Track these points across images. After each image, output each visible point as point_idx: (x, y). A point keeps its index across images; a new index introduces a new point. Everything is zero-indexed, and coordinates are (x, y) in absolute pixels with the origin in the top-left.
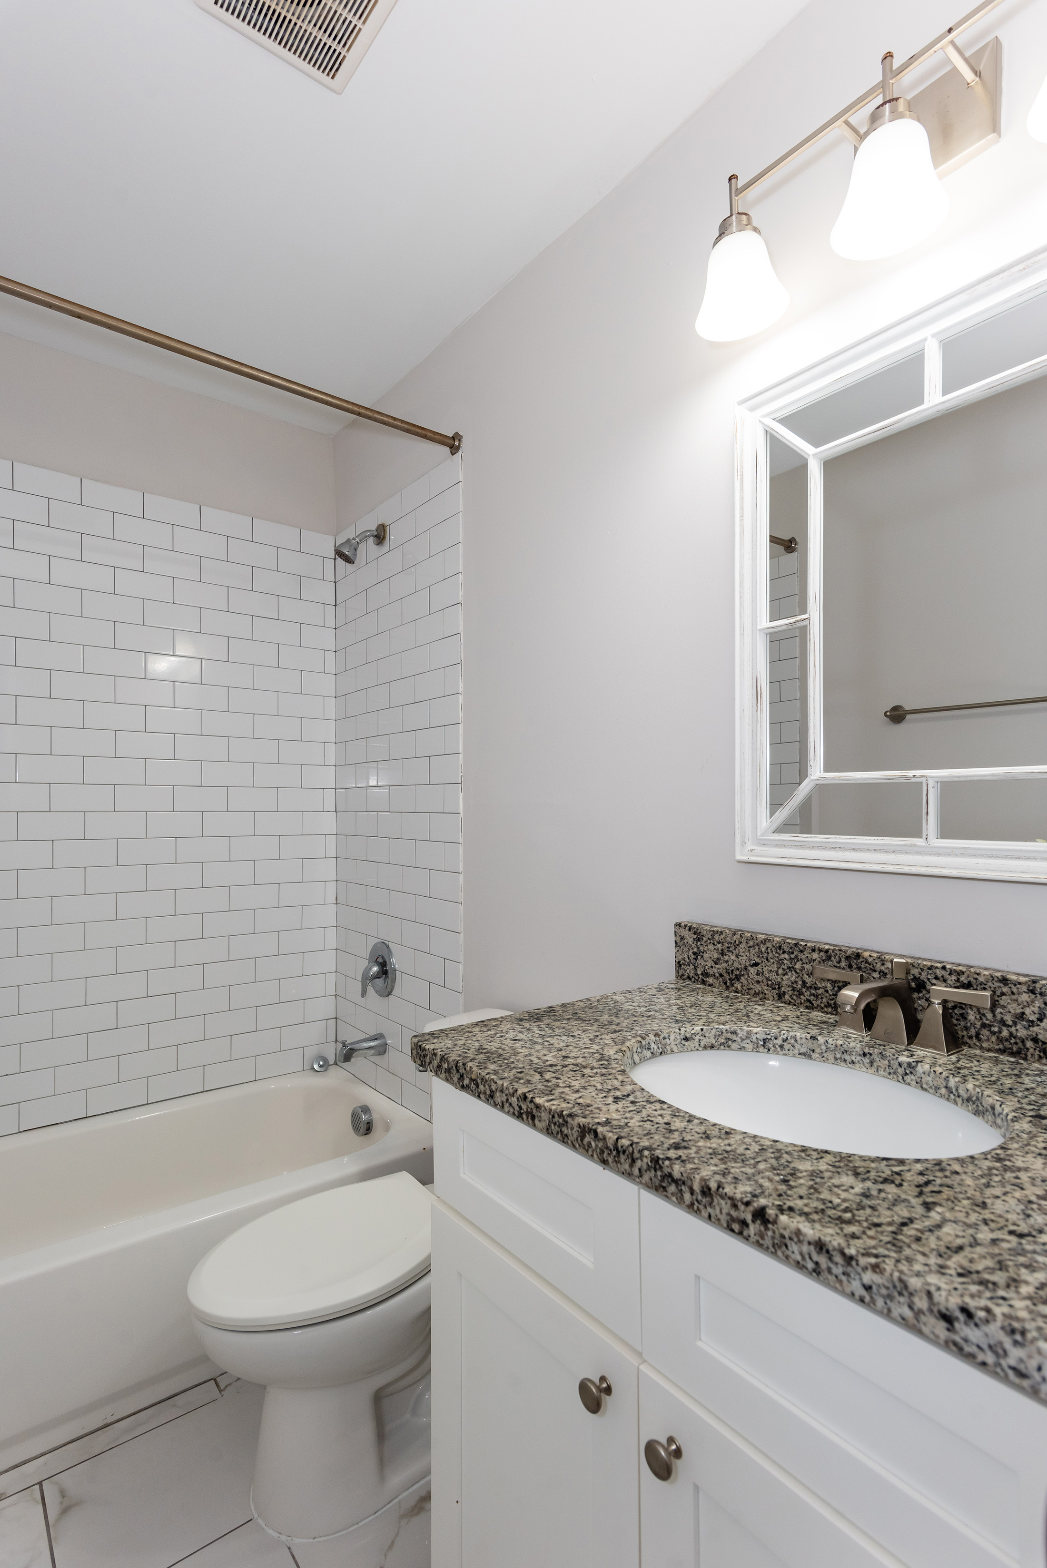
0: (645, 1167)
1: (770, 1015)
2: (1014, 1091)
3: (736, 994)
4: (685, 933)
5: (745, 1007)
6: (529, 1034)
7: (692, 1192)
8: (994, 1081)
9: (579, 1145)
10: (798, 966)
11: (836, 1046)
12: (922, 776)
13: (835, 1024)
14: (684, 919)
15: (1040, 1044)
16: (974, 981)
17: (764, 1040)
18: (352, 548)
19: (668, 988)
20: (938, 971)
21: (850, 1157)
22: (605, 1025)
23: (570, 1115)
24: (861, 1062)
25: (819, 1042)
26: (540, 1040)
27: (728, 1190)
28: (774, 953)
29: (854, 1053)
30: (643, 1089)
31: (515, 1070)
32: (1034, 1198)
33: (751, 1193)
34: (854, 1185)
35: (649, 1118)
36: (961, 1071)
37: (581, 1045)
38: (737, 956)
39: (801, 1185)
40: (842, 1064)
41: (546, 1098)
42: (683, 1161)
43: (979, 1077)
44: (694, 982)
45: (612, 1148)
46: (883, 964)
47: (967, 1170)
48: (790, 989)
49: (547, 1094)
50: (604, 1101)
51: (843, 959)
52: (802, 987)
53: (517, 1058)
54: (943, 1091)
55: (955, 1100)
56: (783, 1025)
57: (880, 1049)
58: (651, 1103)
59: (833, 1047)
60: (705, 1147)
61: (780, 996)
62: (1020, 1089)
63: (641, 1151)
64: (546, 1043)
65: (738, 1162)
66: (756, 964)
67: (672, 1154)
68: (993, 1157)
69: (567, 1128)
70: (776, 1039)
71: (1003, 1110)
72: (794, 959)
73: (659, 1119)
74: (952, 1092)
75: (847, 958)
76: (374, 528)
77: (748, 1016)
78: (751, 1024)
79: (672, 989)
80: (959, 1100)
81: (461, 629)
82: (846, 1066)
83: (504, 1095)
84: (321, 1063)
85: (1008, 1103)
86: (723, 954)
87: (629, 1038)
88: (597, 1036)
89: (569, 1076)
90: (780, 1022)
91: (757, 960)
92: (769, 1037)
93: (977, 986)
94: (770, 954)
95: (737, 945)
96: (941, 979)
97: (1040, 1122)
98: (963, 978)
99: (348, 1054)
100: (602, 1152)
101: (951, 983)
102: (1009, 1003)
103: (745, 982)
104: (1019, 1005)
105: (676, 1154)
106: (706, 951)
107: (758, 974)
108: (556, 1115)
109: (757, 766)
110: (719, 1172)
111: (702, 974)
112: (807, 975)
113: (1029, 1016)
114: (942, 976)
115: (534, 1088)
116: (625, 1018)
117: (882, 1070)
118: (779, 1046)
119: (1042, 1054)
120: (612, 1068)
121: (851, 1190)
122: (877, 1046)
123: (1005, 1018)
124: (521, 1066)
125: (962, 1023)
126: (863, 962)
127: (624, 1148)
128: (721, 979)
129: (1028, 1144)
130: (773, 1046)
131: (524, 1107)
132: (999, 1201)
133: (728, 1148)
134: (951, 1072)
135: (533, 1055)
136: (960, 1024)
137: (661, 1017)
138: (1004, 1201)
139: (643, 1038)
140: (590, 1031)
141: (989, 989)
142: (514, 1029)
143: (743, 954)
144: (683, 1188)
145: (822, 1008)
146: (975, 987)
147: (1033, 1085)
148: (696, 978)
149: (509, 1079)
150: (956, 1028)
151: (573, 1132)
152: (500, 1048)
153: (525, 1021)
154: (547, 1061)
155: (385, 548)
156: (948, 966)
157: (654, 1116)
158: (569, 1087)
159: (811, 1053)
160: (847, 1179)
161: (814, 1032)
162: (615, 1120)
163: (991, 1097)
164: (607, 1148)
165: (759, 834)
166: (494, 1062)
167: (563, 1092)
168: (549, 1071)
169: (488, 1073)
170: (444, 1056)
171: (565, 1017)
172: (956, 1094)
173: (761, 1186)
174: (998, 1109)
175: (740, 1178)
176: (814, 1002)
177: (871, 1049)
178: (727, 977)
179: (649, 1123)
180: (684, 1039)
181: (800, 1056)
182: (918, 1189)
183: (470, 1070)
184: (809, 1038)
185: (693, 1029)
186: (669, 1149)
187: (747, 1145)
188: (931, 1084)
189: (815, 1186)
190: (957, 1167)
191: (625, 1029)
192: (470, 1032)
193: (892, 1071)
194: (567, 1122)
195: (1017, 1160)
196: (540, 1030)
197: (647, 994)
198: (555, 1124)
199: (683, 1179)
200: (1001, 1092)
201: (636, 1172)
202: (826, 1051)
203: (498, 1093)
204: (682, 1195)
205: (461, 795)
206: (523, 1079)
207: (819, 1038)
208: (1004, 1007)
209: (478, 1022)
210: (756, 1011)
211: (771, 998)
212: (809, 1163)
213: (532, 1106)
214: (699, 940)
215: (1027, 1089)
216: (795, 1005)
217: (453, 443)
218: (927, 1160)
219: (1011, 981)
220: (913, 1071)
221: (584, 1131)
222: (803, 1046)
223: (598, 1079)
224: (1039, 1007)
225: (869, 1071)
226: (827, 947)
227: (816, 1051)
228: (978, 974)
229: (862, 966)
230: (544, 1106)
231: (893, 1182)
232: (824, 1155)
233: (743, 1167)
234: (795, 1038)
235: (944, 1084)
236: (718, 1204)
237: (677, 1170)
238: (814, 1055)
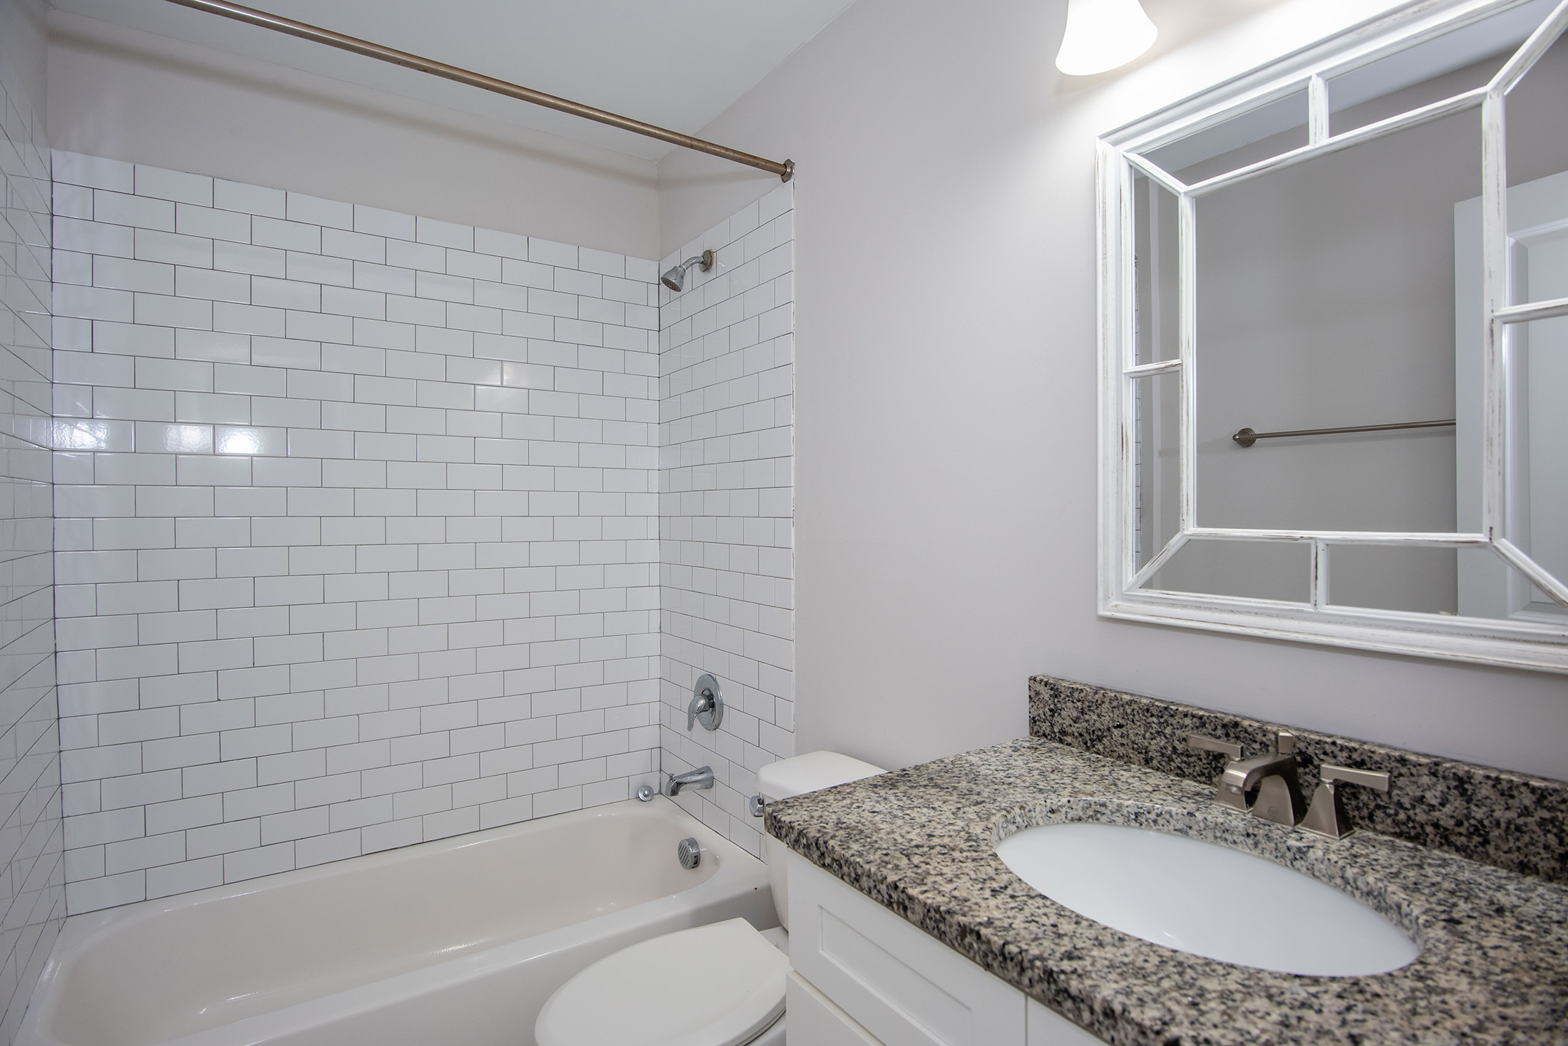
0: (1036, 978)
1: (1139, 784)
2: (1420, 887)
3: (1098, 756)
4: (1041, 688)
5: (1110, 773)
6: (886, 804)
7: (1092, 1011)
8: (1396, 874)
9: (959, 945)
10: (1168, 731)
11: (1216, 824)
12: (1311, 538)
13: (1211, 797)
14: (1039, 672)
15: (1442, 830)
16: (1368, 759)
17: (1136, 813)
18: (679, 276)
19: (1024, 748)
20: (1327, 747)
21: (1259, 973)
22: (965, 794)
23: (948, 912)
24: (1244, 842)
25: (1197, 819)
26: (899, 813)
27: (1135, 1014)
28: (1141, 715)
29: (1236, 833)
30: (1020, 880)
31: (879, 852)
32: (1466, 1030)
33: (1160, 1019)
34: (1270, 1011)
35: (1033, 918)
36: (1359, 860)
37: (944, 820)
38: (1099, 716)
39: (1213, 1009)
40: (1223, 843)
41: (919, 889)
42: (1080, 976)
43: (1378, 868)
44: (1050, 740)
45: (998, 953)
46: (1265, 735)
47: (1388, 992)
48: (1159, 754)
49: (919, 884)
50: (981, 894)
51: (1219, 727)
52: (1172, 753)
53: (879, 836)
54: (1339, 881)
55: (1352, 892)
56: (1155, 797)
57: (1265, 830)
58: (1032, 898)
59: (1212, 825)
60: (1101, 957)
61: (1148, 761)
62: (1426, 884)
63: (1031, 961)
64: (907, 817)
65: (1139, 979)
66: (1120, 726)
67: (1066, 965)
68: (1413, 974)
69: (945, 925)
70: (1149, 813)
71: (1412, 911)
72: (1163, 723)
73: (1044, 920)
74: (1349, 884)
75: (1224, 726)
76: (700, 255)
77: (1115, 785)
78: (1121, 795)
79: (1029, 748)
80: (1357, 893)
81: (793, 359)
82: (1226, 845)
83: (871, 881)
84: (646, 792)
85: (1416, 903)
86: (1082, 713)
87: (994, 811)
88: (959, 808)
89: (939, 861)
90: (1151, 793)
91: (1121, 722)
92: (1141, 811)
93: (1371, 764)
94: (1137, 717)
95: (1100, 705)
96: (1331, 755)
97: (1454, 927)
98: (1355, 756)
99: (676, 788)
100: (986, 955)
101: (1342, 760)
102: (1407, 785)
103: (1107, 744)
104: (1418, 787)
105: (1071, 966)
106: (1064, 709)
107: (1122, 736)
108: (932, 910)
109: (1122, 517)
110: (1121, 991)
111: (1059, 732)
112: (1178, 740)
113: (1430, 800)
114: (1332, 752)
115: (904, 875)
116: (984, 785)
117: (1268, 852)
118: (1153, 821)
119: (1443, 841)
120: (983, 851)
121: (1268, 1018)
122: (1261, 826)
123: (1402, 800)
124: (885, 846)
125: (1354, 803)
126: (1242, 731)
127: (1012, 955)
128: (1080, 739)
129: (1447, 958)
130: (1146, 821)
131: (895, 896)
132: (1430, 1034)
133: (1126, 960)
134: (1347, 861)
135: (896, 832)
136: (1351, 804)
137: (1022, 784)
138: (1435, 1033)
139: (1008, 812)
140: (951, 802)
141: (1384, 768)
142: (869, 798)
143: (1105, 714)
144: (1082, 1006)
145: (1195, 777)
146: (1369, 766)
147: (1439, 879)
148: (1053, 735)
149: (876, 863)
150: (1346, 807)
151: (952, 930)
152: (859, 822)
153: (879, 788)
154: (912, 840)
155: (712, 274)
156: (1339, 742)
157: (1039, 916)
158: (941, 874)
159: (1188, 829)
160: (1261, 1003)
161: (1191, 806)
162: (997, 919)
163: (1396, 893)
164: (992, 952)
165: (1124, 589)
166: (856, 840)
167: (935, 882)
168: (917, 854)
169: (853, 855)
170: (802, 831)
171: (921, 784)
172: (1354, 886)
173: (1170, 1010)
174: (1405, 908)
175: (1145, 999)
176: (1185, 770)
177: (1256, 829)
178: (1087, 737)
179: (1034, 924)
180: (1050, 812)
181: (1175, 832)
182: (1340, 1017)
183: (833, 850)
184: (1185, 814)
185: (1060, 801)
186: (1062, 959)
187: (1146, 955)
188: (1324, 872)
189: (1229, 1011)
190: (1376, 988)
191: (988, 800)
192: (825, 801)
193: (1279, 855)
194: (944, 919)
195: (1440, 978)
196: (898, 800)
197: (1002, 755)
198: (931, 919)
199: (1081, 996)
200: (1405, 888)
201: (1026, 981)
202: (1205, 829)
203: (864, 877)
204: (1080, 1013)
205: (793, 529)
206: (890, 863)
207: (1197, 814)
208: (1401, 789)
209: (831, 788)
210: (1123, 779)
211: (1137, 763)
212: (1216, 981)
213: (903, 896)
214: (1056, 696)
215: (1433, 885)
216: (1164, 772)
217: (784, 171)
218: (1343, 978)
219: (1409, 761)
220: (1303, 857)
221: (964, 931)
222: (1179, 822)
223: (970, 865)
224: (1442, 792)
225: (1253, 853)
226: (1201, 713)
227: (1194, 827)
228: (1373, 752)
229: (1241, 736)
230: (918, 898)
231: (1311, 1007)
232: (1230, 970)
233: (1145, 985)
234: (1170, 813)
235: (1340, 874)
236: (1124, 1028)
237: (1074, 985)
238: (1191, 832)
